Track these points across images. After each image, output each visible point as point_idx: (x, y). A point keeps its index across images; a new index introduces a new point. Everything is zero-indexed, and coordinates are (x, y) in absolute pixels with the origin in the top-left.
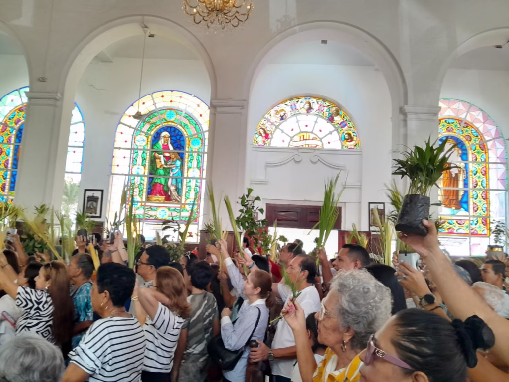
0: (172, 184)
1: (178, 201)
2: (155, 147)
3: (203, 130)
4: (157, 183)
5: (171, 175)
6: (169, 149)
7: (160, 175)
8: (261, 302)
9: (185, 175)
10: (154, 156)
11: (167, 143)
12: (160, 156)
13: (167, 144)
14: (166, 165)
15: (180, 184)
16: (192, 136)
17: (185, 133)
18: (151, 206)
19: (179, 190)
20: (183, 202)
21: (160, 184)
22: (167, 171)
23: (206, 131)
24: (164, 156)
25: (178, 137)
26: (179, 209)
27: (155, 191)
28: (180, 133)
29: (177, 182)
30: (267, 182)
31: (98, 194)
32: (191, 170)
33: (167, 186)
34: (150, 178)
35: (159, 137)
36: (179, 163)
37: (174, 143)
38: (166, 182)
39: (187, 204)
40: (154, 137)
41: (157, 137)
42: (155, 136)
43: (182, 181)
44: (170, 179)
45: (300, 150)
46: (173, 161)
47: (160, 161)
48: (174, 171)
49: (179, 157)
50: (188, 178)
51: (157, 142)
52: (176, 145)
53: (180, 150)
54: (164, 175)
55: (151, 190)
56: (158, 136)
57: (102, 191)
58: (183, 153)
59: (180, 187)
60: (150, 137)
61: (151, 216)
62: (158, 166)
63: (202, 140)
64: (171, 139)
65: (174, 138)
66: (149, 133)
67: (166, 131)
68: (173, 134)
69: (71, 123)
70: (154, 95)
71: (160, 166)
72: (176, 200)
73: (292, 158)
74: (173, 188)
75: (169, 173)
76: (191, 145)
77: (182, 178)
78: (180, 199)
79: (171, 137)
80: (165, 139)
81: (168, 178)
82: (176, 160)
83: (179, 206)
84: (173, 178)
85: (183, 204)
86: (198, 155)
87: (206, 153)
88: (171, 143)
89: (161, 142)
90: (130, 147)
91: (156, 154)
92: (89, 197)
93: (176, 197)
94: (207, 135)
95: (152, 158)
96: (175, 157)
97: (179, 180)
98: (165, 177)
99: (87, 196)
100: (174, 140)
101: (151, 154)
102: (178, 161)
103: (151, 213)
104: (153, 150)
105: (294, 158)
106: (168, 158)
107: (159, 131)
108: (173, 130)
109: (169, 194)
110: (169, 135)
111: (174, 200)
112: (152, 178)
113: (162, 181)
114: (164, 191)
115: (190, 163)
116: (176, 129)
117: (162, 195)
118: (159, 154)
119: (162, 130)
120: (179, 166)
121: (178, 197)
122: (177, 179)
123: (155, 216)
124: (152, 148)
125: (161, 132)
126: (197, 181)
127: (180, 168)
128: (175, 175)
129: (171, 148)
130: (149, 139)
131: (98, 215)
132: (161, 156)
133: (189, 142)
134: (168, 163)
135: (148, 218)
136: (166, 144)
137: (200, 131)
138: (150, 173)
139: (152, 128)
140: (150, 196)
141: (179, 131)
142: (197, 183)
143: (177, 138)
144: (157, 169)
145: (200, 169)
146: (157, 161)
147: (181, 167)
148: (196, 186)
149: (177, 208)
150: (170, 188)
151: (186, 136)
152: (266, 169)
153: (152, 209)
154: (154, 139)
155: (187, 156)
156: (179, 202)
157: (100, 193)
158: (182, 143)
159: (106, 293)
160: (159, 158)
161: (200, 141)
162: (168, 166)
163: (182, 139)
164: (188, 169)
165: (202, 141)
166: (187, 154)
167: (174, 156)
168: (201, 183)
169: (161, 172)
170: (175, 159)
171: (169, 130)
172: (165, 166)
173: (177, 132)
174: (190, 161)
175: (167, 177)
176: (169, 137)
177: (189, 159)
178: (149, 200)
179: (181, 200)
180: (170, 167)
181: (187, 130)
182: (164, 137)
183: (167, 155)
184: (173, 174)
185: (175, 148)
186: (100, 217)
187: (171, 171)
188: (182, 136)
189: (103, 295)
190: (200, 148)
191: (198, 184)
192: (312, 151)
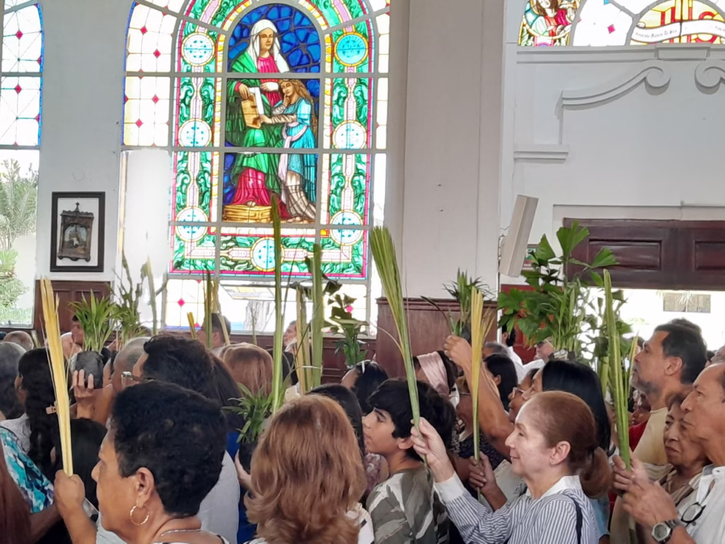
0: (288, 170)
1: (310, 220)
2: (236, 66)
3: (370, 8)
4: (248, 168)
5: (287, 145)
6: (276, 70)
7: (254, 145)
8: (568, 484)
9: (326, 145)
10: (237, 91)
11: (271, 50)
12: (252, 90)
13: (272, 56)
14: (271, 116)
15: (312, 170)
16: (341, 27)
17: (321, 21)
18: (234, 236)
19: (309, 189)
20: (323, 221)
21: (257, 171)
22: (275, 133)
23: (380, 13)
24: (263, 92)
25: (302, 34)
26: (313, 240)
27: (244, 194)
28: (305, 22)
29: (304, 165)
30: (566, 153)
31: (90, 206)
32: (341, 130)
33: (277, 178)
34: (226, 154)
35: (249, 35)
36: (305, 109)
37: (291, 51)
38: (273, 166)
39: (335, 227)
40: (233, 36)
41: (241, 36)
42: (237, 34)
43: (316, 160)
44: (284, 157)
45: (662, 54)
46: (289, 104)
47: (254, 107)
48: (294, 131)
49: (307, 93)
50: (333, 150)
51: (243, 52)
52: (295, 57)
53: (308, 70)
54: (267, 145)
55: (233, 191)
56: (245, 33)
57: (101, 196)
58: (318, 80)
59: (312, 180)
60: (222, 37)
61: (236, 263)
62: (249, 120)
63: (371, 39)
64: (282, 42)
65: (287, 38)
66: (219, 25)
67: (267, 18)
68: (286, 25)
69: (6, 8)
71: (255, 122)
72: (304, 217)
73: (641, 78)
74: (292, 182)
75: (279, 138)
76: (340, 55)
77: (316, 151)
78: (314, 214)
79: (280, 34)
80: (264, 40)
81: (279, 155)
82: (298, 102)
83: (312, 232)
84: (290, 155)
85: (323, 227)
86: (360, 83)
87: (383, 75)
88: (281, 52)
89: (252, 52)
90: (168, 70)
91: (243, 88)
92: (66, 215)
93: (304, 209)
94: (383, 23)
95: (232, 100)
96: (295, 90)
97: (309, 159)
98: (268, 150)
99: (60, 212)
100: (289, 43)
101: (228, 89)
102: (303, 101)
103: (237, 254)
104: (231, 75)
105: (645, 79)
106: (276, 97)
107: (246, 20)
108: (285, 13)
109: (283, 199)
110: (276, 30)
111: (299, 215)
112: (235, 155)
113: (262, 162)
114: (268, 191)
115: (336, 107)
116: (293, 11)
117: (263, 204)
118: (249, 86)
119: (255, 16)
120: (307, 117)
121: (308, 207)
122: (302, 156)
123: (248, 263)
124: (230, 69)
125: (253, 24)
126: (359, 160)
127: (308, 122)
128: (297, 145)
129: (282, 66)
130: (221, 44)
131: (94, 262)
132: (255, 91)
133: (333, 46)
134: (277, 112)
135: (227, 268)
136: (266, 55)
137: (361, 14)
138: (228, 143)
139: (228, 12)
140: (229, 207)
141: (304, 16)
142: (360, 166)
143: (297, 38)
144: (246, 129)
145: (368, 123)
146: (246, 105)
147: (311, 122)
148: (358, 173)
149: (308, 240)
150: (285, 184)
151: (324, 28)
152: (560, 117)
153: (237, 244)
154: (233, 42)
155: (328, 88)
156: (311, 222)
157: (96, 201)
158: (312, 49)
159: (143, 476)
160: (251, 98)
161: (364, 43)
162: (277, 120)
163: (311, 39)
164: (333, 126)
165: (370, 43)
166: (328, 81)
167: (290, 89)
168: (371, 163)
169: (258, 136)
170: (295, 98)
171: (274, 13)
172: (268, 121)
173: (298, 17)
174: (341, 100)
175: (275, 150)
176: (275, 35)
177: (335, 98)
178: (230, 219)
179: (317, 215)
180: (283, 120)
181: (325, 11)
182: (261, 35)
183: (272, 86)
184: (292, 143)
185: (293, 68)
186: (99, 268)
187: (284, 134)
188: (312, 29)
189: (135, 480)
190: (363, 62)
191: (363, 167)
192: (702, 54)
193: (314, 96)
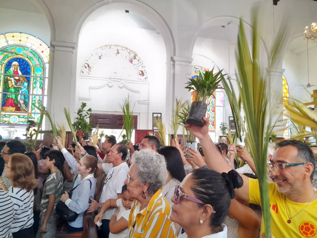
0: (21, 99)
1: (26, 111)
2: (7, 72)
3: (44, 62)
4: (9, 98)
5: (20, 93)
6: (18, 74)
7: (11, 92)
9: (31, 93)
10: (7, 78)
11: (17, 69)
12: (11, 78)
13: (17, 71)
14: (16, 85)
15: (27, 99)
16: (36, 65)
17: (31, 63)
18: (5, 115)
19: (26, 104)
20: (30, 111)
21: (12, 99)
22: (17, 90)
23: (46, 63)
24: (15, 79)
25: (25, 66)
26: (27, 116)
27: (8, 104)
28: (27, 63)
29: (25, 98)
30: (90, 99)
32: (35, 90)
33: (17, 101)
34: (3, 94)
35: (11, 65)
36: (26, 84)
37: (23, 70)
38: (16, 97)
39: (33, 113)
40: (7, 65)
41: (9, 65)
42: (8, 64)
43: (28, 97)
44: (19, 96)
45: (112, 79)
46: (21, 83)
47: (12, 83)
48: (22, 89)
49: (26, 80)
50: (33, 94)
51: (9, 69)
52: (24, 71)
53: (27, 75)
54: (15, 92)
55: (5, 103)
56: (10, 64)
58: (29, 77)
59: (27, 101)
60: (4, 65)
61: (5, 121)
62: (10, 86)
63: (44, 69)
64: (20, 67)
65: (22, 66)
66: (3, 62)
67: (16, 61)
68: (21, 63)
70: (6, 35)
71: (12, 86)
72: (24, 110)
73: (107, 84)
74: (22, 102)
75: (18, 91)
76: (35, 72)
77: (29, 95)
78: (27, 110)
79: (20, 66)
80: (15, 67)
81: (18, 95)
82: (24, 82)
83: (27, 114)
84: (21, 95)
85: (30, 113)
86: (41, 79)
87: (47, 78)
88: (20, 70)
89: (12, 69)
91: (9, 78)
93: (24, 109)
94: (47, 66)
95: (5, 80)
96: (23, 79)
97: (26, 96)
98: (15, 93)
100: (22, 68)
101: (4, 78)
102: (25, 82)
103: (5, 119)
104: (6, 74)
105: (108, 84)
107: (10, 61)
108: (21, 60)
109: (19, 106)
110: (18, 64)
111: (23, 110)
112: (6, 94)
113: (14, 96)
114: (14, 103)
115: (34, 84)
116: (23, 60)
117: (13, 107)
118: (10, 77)
119: (13, 60)
120: (26, 86)
121: (26, 108)
122: (24, 96)
123: (9, 121)
124: (5, 73)
125: (12, 62)
126: (40, 97)
127: (26, 87)
128: (23, 93)
129: (20, 73)
130: (3, 67)
132: (12, 79)
133: (34, 70)
134: (18, 84)
135: (2, 123)
136: (16, 70)
137: (42, 63)
138: (4, 91)
139: (5, 59)
140: (4, 107)
141: (26, 62)
142: (40, 99)
143: (24, 67)
144: (9, 88)
145: (43, 89)
146: (10, 82)
147: (27, 87)
148: (39, 100)
149: (25, 116)
150: (19, 102)
151: (32, 65)
152: (89, 91)
153: (6, 117)
154: (6, 66)
155: (32, 79)
156: (26, 112)
158: (28, 70)
160: (11, 80)
161: (42, 70)
162: (18, 86)
163: (28, 67)
164: (33, 89)
165: (44, 70)
166: (32, 78)
167: (22, 79)
168: (43, 98)
169: (12, 90)
170: (23, 81)
171: (18, 60)
172: (15, 86)
173: (25, 62)
174: (35, 83)
175: (17, 94)
176: (18, 66)
177: (34, 82)
178: (4, 110)
179: (28, 110)
180: (19, 86)
181: (32, 61)
182: (14, 65)
183: (17, 78)
184: (22, 92)
185: (23, 74)
187: (20, 90)
188: (28, 65)
190: (42, 74)
191: (41, 99)
192: (120, 80)
193: (29, 81)
